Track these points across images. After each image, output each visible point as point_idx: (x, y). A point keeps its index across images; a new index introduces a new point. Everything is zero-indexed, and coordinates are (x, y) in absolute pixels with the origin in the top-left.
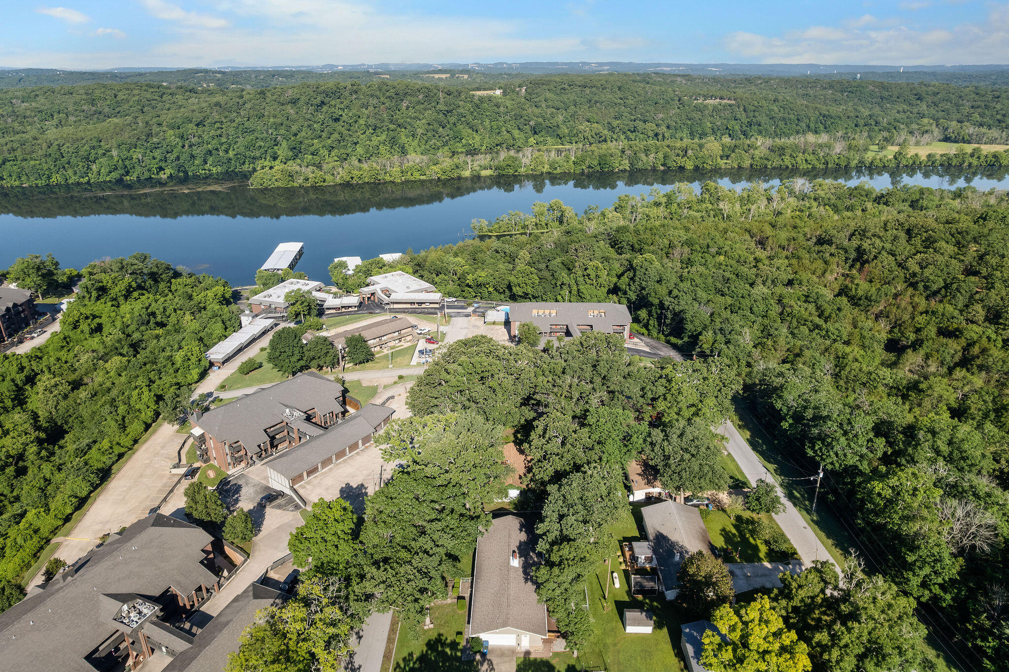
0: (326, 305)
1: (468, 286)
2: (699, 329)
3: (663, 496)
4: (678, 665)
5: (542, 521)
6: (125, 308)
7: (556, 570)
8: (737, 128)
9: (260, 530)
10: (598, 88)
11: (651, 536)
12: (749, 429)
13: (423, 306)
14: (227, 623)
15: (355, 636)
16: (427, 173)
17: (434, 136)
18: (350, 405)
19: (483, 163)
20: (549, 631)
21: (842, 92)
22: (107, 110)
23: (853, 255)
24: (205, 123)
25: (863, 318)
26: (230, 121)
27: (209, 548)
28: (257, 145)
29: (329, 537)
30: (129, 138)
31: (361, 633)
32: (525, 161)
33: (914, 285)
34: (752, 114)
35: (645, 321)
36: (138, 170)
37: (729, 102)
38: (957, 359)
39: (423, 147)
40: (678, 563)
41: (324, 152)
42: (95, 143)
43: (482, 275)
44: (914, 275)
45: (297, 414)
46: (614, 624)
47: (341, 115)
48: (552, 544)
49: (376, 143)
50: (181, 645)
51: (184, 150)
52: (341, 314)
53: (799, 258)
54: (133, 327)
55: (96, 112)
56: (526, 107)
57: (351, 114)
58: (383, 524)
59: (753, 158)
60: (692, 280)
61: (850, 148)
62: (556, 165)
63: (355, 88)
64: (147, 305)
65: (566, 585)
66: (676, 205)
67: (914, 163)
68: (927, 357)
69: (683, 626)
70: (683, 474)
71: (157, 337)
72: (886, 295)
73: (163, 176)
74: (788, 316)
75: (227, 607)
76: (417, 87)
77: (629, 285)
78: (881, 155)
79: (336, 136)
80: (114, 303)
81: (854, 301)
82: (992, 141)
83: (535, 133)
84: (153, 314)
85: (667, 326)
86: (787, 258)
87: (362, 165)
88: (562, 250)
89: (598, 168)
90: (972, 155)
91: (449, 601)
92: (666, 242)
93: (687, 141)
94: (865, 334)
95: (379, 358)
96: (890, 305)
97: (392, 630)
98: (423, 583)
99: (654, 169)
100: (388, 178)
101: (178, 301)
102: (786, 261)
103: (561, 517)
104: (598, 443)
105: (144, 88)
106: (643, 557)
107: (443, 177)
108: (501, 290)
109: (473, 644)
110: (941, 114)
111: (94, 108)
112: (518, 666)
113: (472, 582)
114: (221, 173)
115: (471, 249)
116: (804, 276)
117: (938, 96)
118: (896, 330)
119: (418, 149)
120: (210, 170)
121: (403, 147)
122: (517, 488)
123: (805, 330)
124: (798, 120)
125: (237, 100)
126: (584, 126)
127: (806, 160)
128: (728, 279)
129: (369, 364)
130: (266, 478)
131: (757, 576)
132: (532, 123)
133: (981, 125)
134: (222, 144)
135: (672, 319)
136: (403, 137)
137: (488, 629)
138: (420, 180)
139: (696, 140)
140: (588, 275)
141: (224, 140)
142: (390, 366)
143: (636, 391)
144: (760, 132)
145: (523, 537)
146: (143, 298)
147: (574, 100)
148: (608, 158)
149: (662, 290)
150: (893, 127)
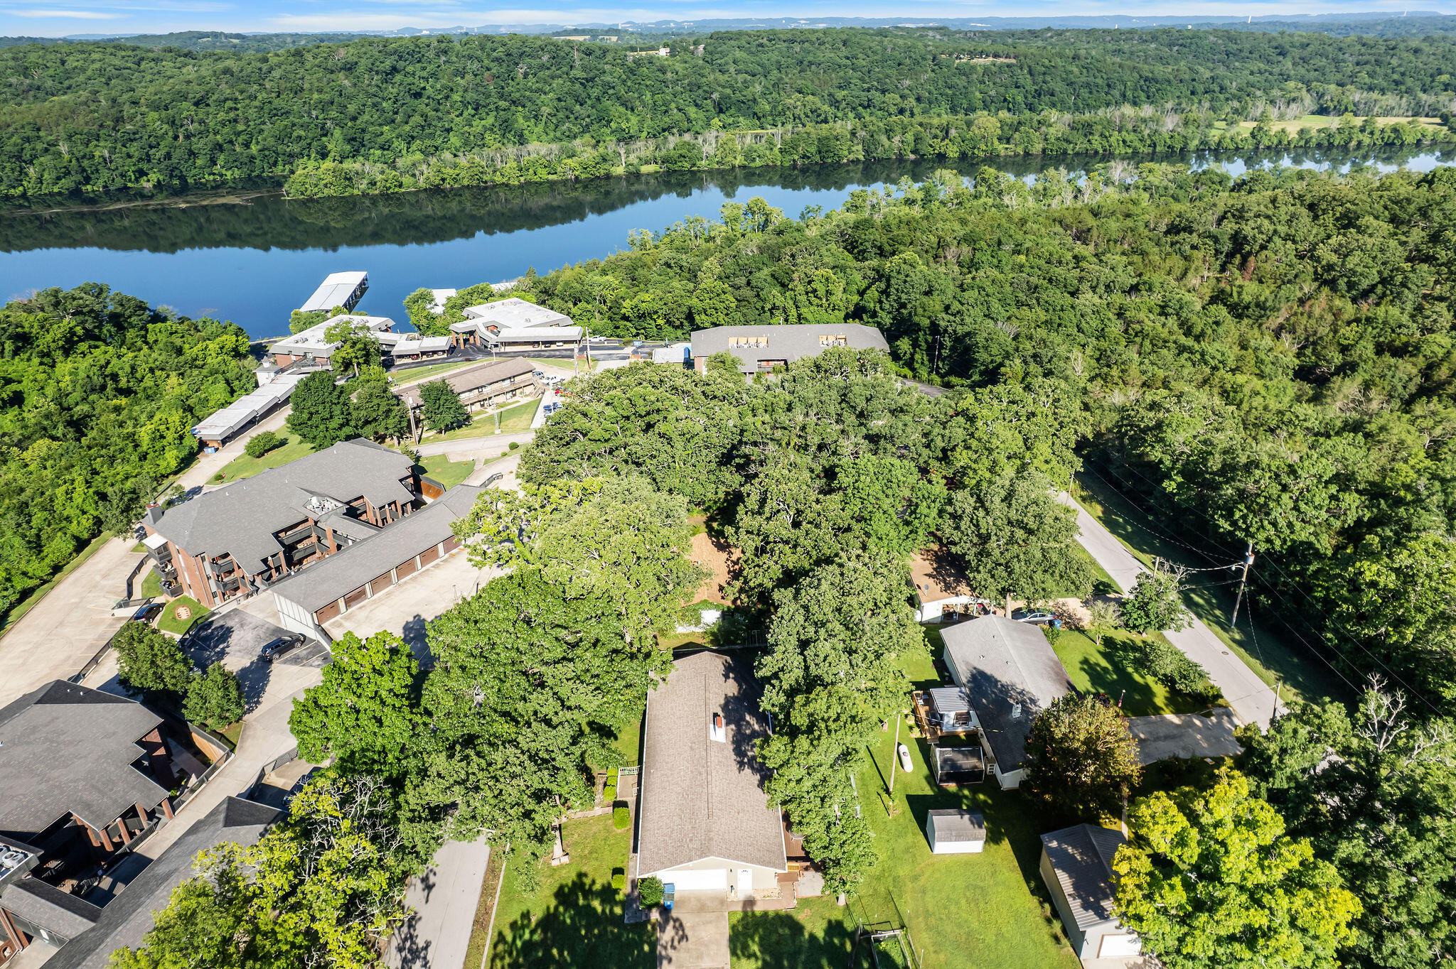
0: (395, 351)
1: (625, 318)
2: (998, 359)
3: (974, 609)
4: (1039, 910)
5: (768, 651)
6: (64, 368)
7: (803, 742)
8: (1020, 99)
9: (258, 702)
10: (812, 43)
11: (964, 676)
12: (1099, 503)
13: (553, 347)
14: (167, 877)
15: (420, 886)
16: (559, 169)
17: (568, 117)
18: (428, 494)
19: (643, 154)
20: (790, 859)
21: (1170, 45)
22: (49, 83)
23: (1227, 247)
24: (210, 102)
25: (1257, 335)
26: (249, 97)
27: (155, 737)
28: (295, 134)
29: (363, 704)
30: (87, 123)
31: (432, 879)
32: (709, 149)
33: (1332, 284)
34: (1040, 78)
35: (908, 356)
36: (105, 174)
37: (1007, 61)
38: (1412, 388)
39: (552, 134)
40: (1018, 722)
41: (399, 145)
42: (29, 132)
43: (646, 299)
44: (1330, 267)
45: (330, 505)
46: (910, 838)
47: (424, 88)
48: (791, 693)
49: (479, 129)
50: (74, 925)
51: (177, 143)
52: (421, 364)
53: (1143, 254)
54: (76, 396)
55: (31, 87)
56: (706, 72)
57: (438, 86)
58: (459, 672)
59: (1046, 140)
60: (981, 288)
61: (1186, 123)
62: (755, 155)
63: (443, 45)
64: (103, 362)
65: (825, 771)
66: (937, 203)
67: (1280, 142)
68: (1367, 386)
69: (1045, 837)
70: (1016, 566)
71: (118, 409)
72: (1288, 300)
73: (147, 184)
74: (1136, 335)
75: (175, 844)
76: (539, 43)
77: (880, 302)
78: (1233, 131)
79: (417, 119)
80: (46, 360)
81: (1239, 311)
82: (1387, 112)
83: (721, 111)
84: (115, 377)
85: (943, 361)
86: (1123, 253)
87: (457, 160)
88: (771, 257)
89: (817, 158)
90: (1362, 130)
91: (598, 811)
92: (934, 240)
93: (946, 118)
94: (1262, 355)
95: (478, 422)
96: (1296, 314)
97: (492, 871)
98: (539, 779)
99: (901, 159)
100: (498, 179)
101: (158, 356)
102: (1124, 258)
103: (804, 644)
104: (858, 521)
105: (109, 50)
106: (952, 714)
107: (583, 176)
108: (678, 323)
109: (646, 892)
110: (1313, 74)
111: (28, 81)
112: (733, 928)
113: (640, 775)
114: (241, 179)
115: (628, 262)
116: (1156, 278)
117: (1309, 49)
118: (1308, 352)
119: (544, 137)
120: (221, 175)
121: (521, 136)
122: (717, 607)
123: (1167, 354)
124: (1109, 86)
125: (259, 65)
126: (793, 100)
127: (1124, 141)
128: (1036, 287)
129: (464, 430)
130: (275, 614)
131: (1157, 739)
132: (715, 96)
133: (1371, 89)
134: (238, 134)
135: (953, 349)
136: (521, 120)
137: (673, 861)
138: (548, 182)
139: (961, 116)
140: (815, 291)
141: (241, 127)
142: (498, 431)
143: (915, 436)
144: (1054, 105)
145: (732, 688)
146: (96, 352)
147: (778, 62)
148: (832, 143)
149: (935, 304)
150: (1245, 93)
